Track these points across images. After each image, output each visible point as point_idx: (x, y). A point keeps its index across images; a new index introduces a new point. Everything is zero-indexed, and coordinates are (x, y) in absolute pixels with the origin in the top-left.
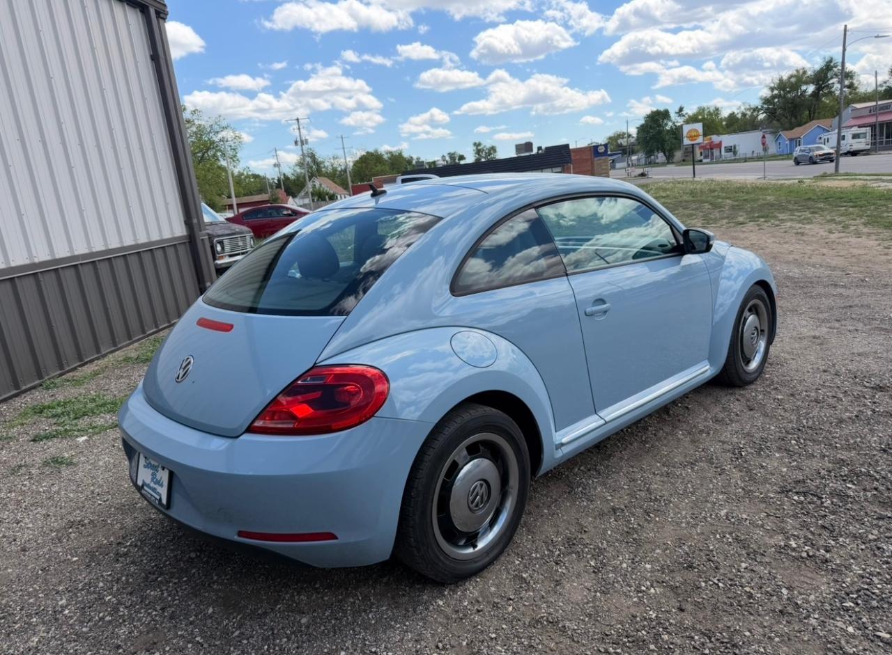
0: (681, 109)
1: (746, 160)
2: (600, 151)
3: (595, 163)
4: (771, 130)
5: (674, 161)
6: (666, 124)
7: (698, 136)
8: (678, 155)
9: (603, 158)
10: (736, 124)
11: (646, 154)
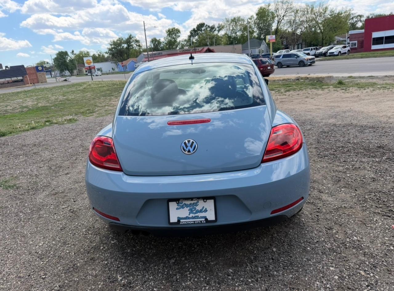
0: (73, 52)
1: (107, 74)
2: (39, 69)
3: (38, 75)
4: (114, 62)
5: (74, 74)
6: (67, 58)
7: (91, 62)
8: (75, 72)
9: (42, 72)
10: (97, 59)
11: (60, 71)
